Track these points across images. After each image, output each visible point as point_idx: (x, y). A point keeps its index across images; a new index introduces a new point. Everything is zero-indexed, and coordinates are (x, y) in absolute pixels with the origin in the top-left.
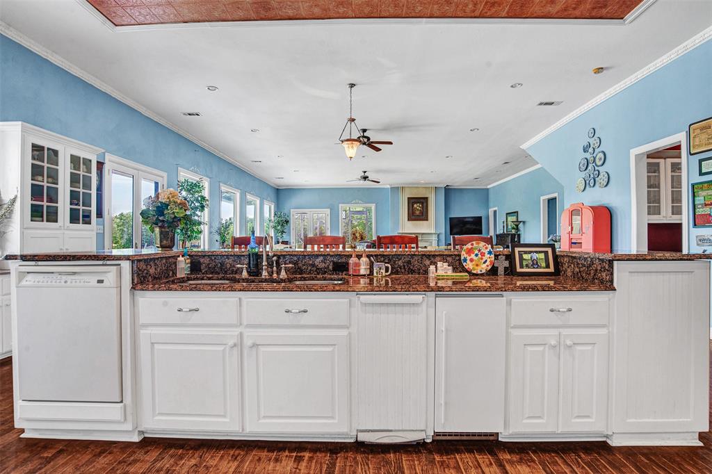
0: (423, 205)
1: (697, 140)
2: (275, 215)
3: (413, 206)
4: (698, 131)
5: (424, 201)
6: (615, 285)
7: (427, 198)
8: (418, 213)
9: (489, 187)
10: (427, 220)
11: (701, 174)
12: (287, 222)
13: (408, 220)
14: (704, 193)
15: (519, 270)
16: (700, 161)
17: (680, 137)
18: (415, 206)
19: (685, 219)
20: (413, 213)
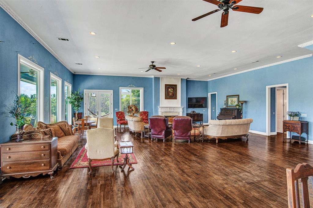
0: (174, 89)
2: (72, 93)
3: (168, 90)
5: (174, 87)
7: (176, 85)
8: (171, 94)
9: (208, 80)
10: (176, 99)
12: (82, 99)
13: (165, 99)
18: (169, 90)
20: (168, 94)
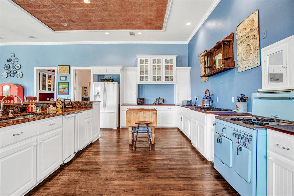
1: (60, 70)
4: (61, 68)
6: (93, 108)
11: (61, 80)
14: (62, 85)
15: (67, 107)
16: (61, 76)
17: (55, 68)
19: (56, 92)
